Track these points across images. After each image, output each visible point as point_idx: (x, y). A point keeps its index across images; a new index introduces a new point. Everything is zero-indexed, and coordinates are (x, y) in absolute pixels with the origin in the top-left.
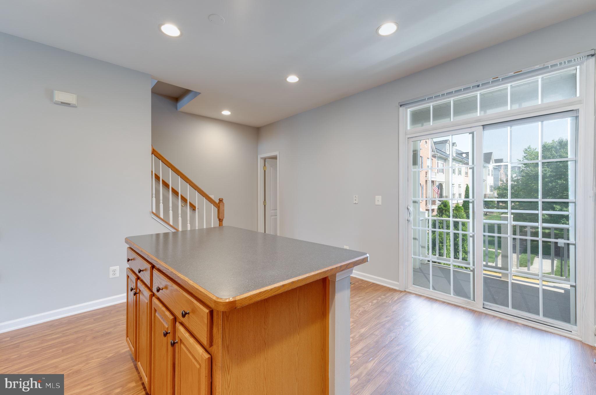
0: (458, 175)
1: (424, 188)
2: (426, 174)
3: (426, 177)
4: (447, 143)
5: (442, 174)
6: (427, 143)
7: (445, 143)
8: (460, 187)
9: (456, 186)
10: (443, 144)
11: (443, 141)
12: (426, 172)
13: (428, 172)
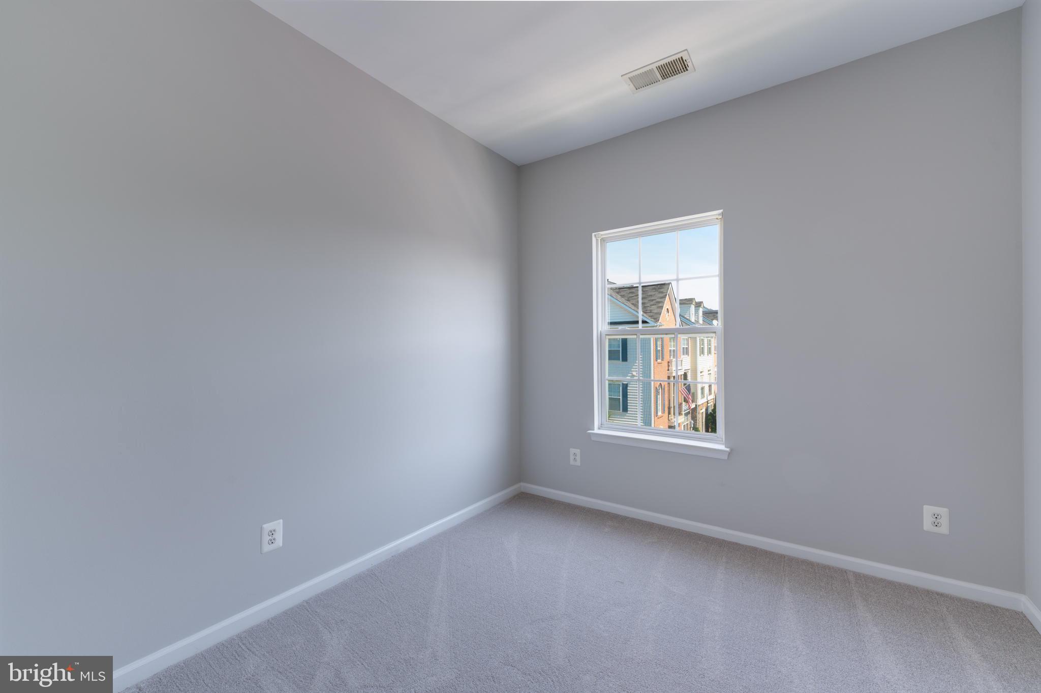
0: (708, 355)
1: (666, 389)
2: (669, 366)
3: (668, 370)
4: (692, 303)
5: (687, 356)
6: (668, 312)
7: (689, 304)
8: (710, 374)
9: (706, 373)
10: (686, 305)
11: (686, 299)
12: (669, 362)
13: (672, 362)
